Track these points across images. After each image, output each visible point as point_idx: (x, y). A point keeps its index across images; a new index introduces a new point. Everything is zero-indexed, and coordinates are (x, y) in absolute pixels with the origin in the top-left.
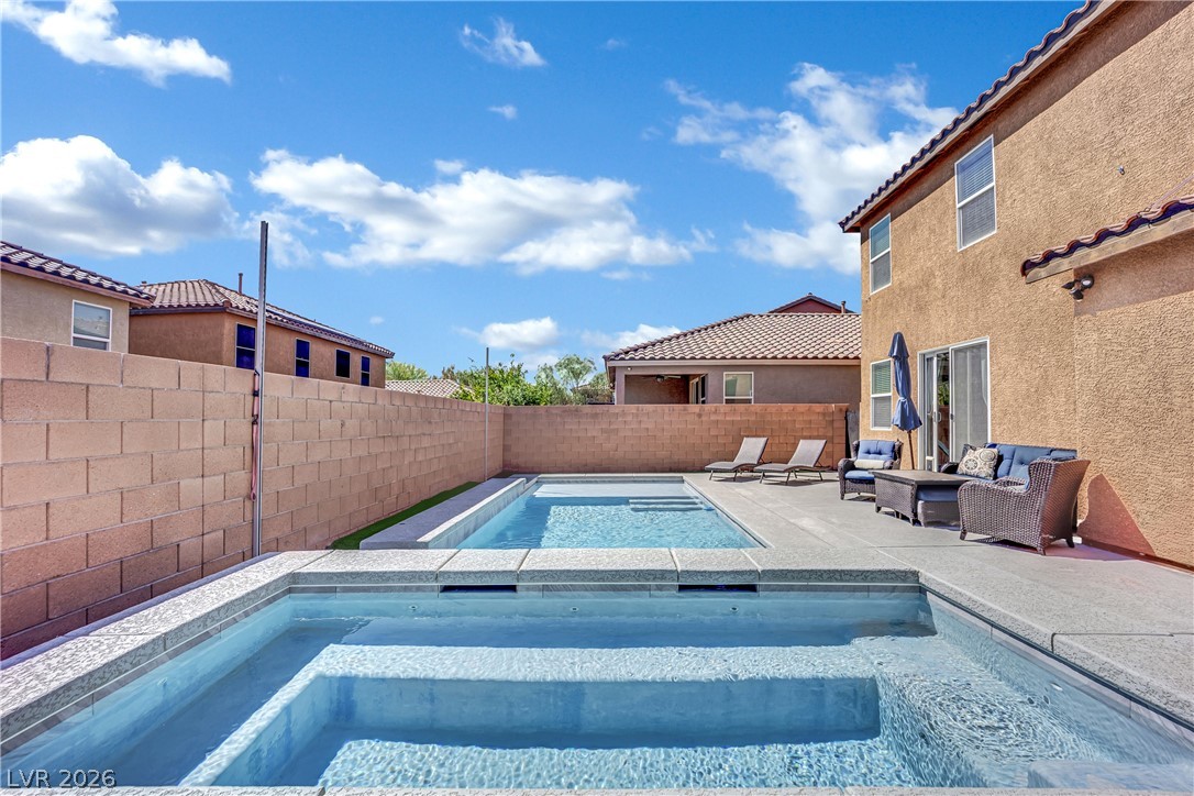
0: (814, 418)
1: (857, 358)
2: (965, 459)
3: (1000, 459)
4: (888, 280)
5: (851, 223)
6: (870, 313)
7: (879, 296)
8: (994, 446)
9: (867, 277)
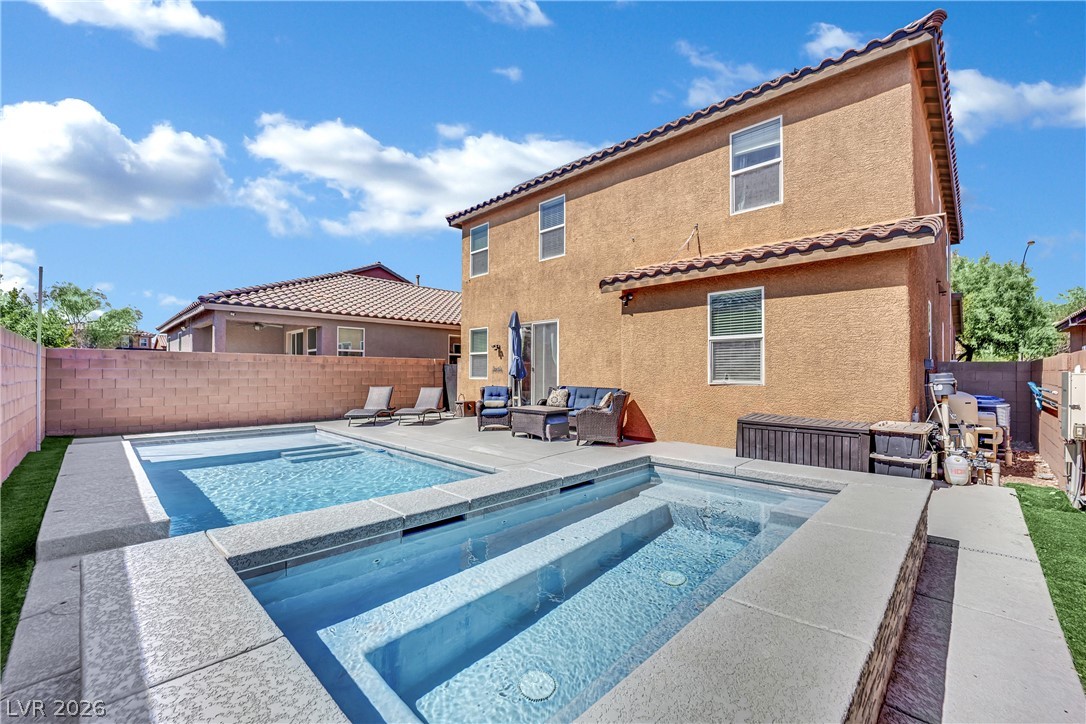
0: (421, 369)
1: (458, 324)
2: (551, 396)
3: (569, 395)
4: (486, 270)
5: (457, 221)
6: (470, 292)
7: (477, 280)
8: (564, 388)
9: (468, 265)
